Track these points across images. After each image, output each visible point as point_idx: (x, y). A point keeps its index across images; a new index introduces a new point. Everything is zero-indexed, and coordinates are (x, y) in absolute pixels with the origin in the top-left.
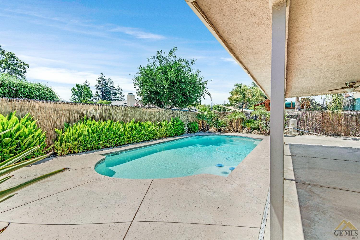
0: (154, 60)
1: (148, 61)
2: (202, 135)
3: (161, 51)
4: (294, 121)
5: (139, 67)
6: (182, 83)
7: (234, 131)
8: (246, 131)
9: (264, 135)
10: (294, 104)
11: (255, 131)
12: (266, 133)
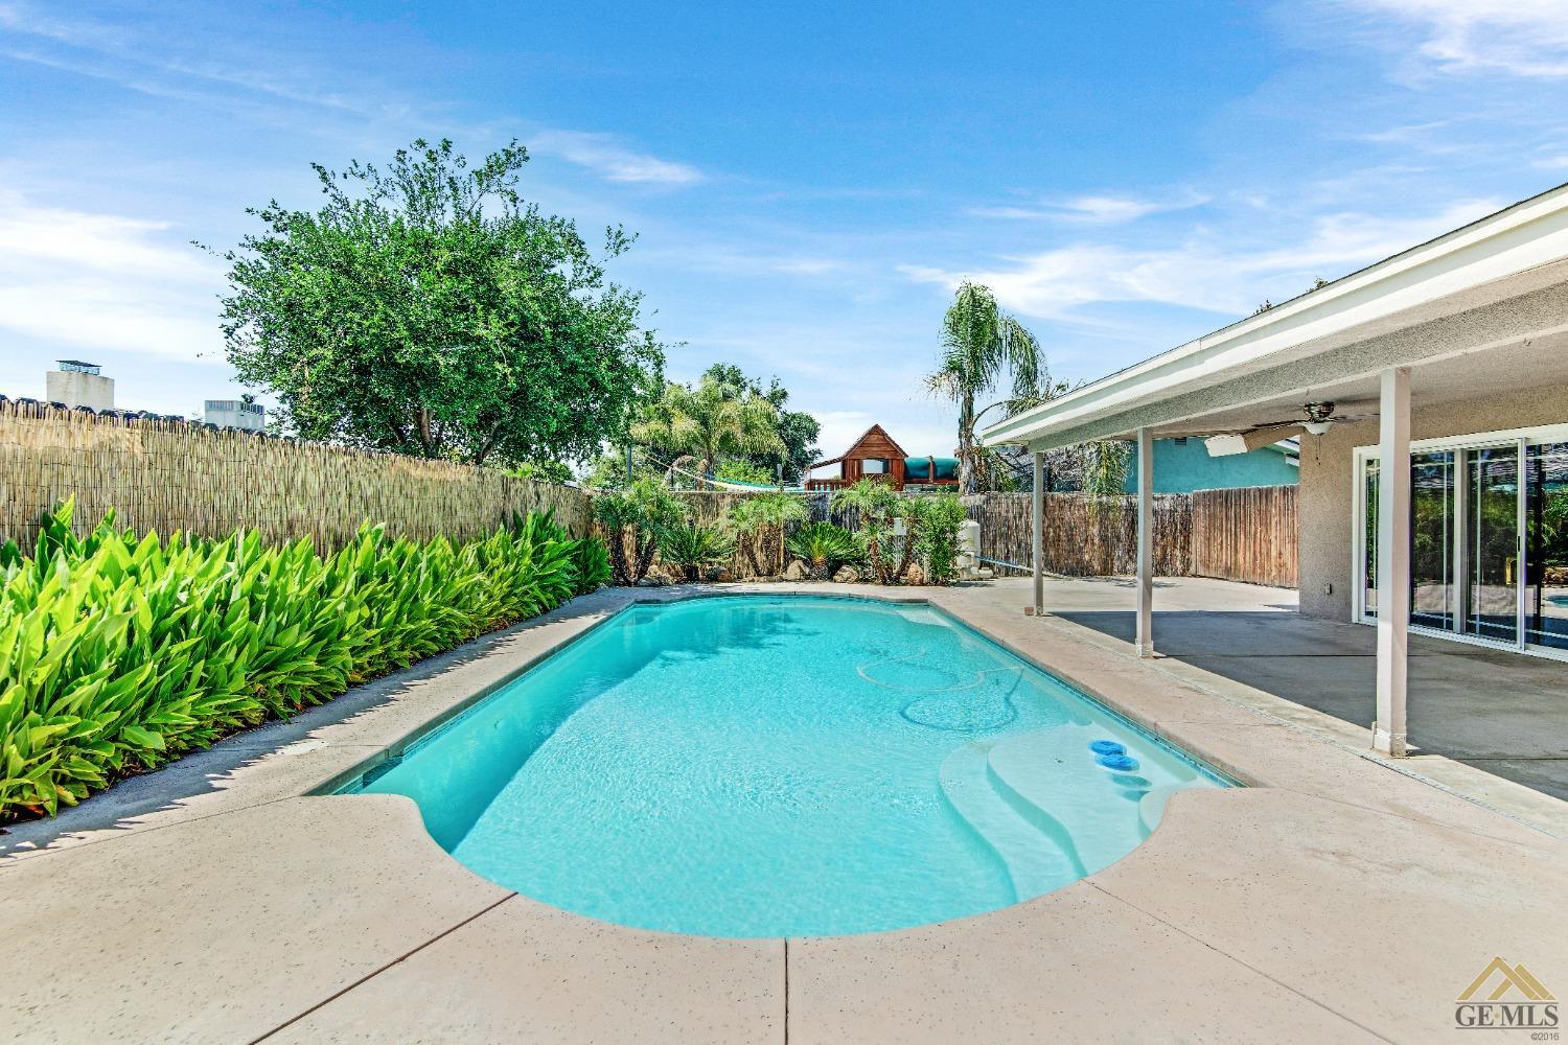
0: (370, 182)
1: (325, 185)
2: (658, 601)
3: (446, 146)
4: (974, 528)
5: (264, 207)
6: (566, 336)
7: (759, 574)
8: (802, 571)
9: (884, 583)
10: (939, 469)
11: (847, 571)
12: (891, 579)
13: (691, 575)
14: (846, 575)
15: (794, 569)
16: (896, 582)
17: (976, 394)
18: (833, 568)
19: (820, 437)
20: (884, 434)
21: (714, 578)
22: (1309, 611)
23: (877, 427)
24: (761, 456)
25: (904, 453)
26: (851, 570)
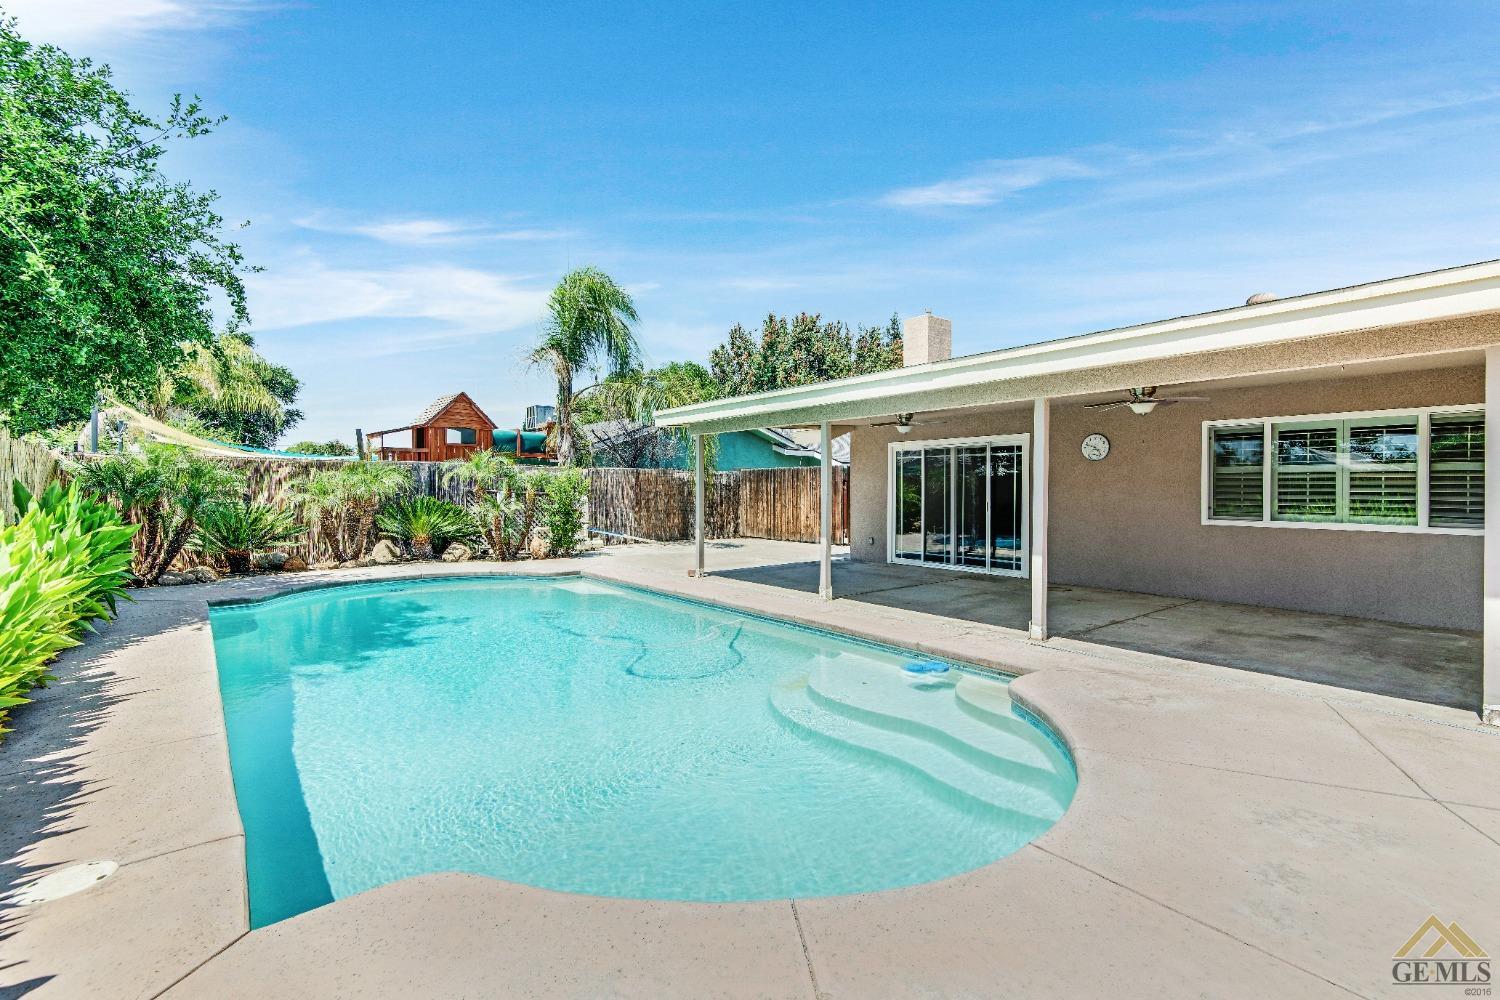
7: (339, 558)
8: (391, 551)
9: (503, 560)
10: (526, 442)
11: (457, 549)
12: (510, 553)
13: (238, 565)
14: (457, 553)
15: (381, 550)
16: (514, 557)
17: (573, 374)
18: (440, 546)
19: (298, 396)
20: (471, 403)
21: (277, 567)
22: (858, 557)
23: (463, 394)
24: (214, 415)
25: (493, 425)
26: (462, 547)
